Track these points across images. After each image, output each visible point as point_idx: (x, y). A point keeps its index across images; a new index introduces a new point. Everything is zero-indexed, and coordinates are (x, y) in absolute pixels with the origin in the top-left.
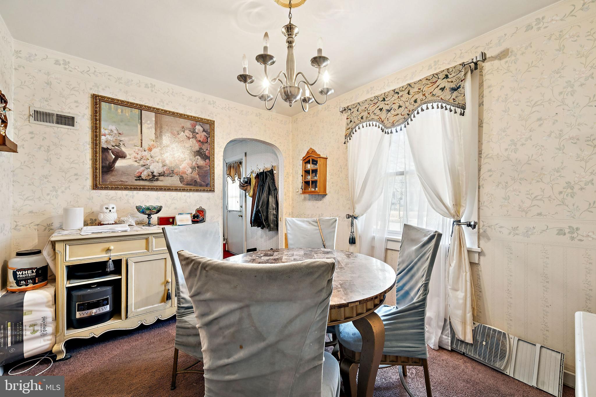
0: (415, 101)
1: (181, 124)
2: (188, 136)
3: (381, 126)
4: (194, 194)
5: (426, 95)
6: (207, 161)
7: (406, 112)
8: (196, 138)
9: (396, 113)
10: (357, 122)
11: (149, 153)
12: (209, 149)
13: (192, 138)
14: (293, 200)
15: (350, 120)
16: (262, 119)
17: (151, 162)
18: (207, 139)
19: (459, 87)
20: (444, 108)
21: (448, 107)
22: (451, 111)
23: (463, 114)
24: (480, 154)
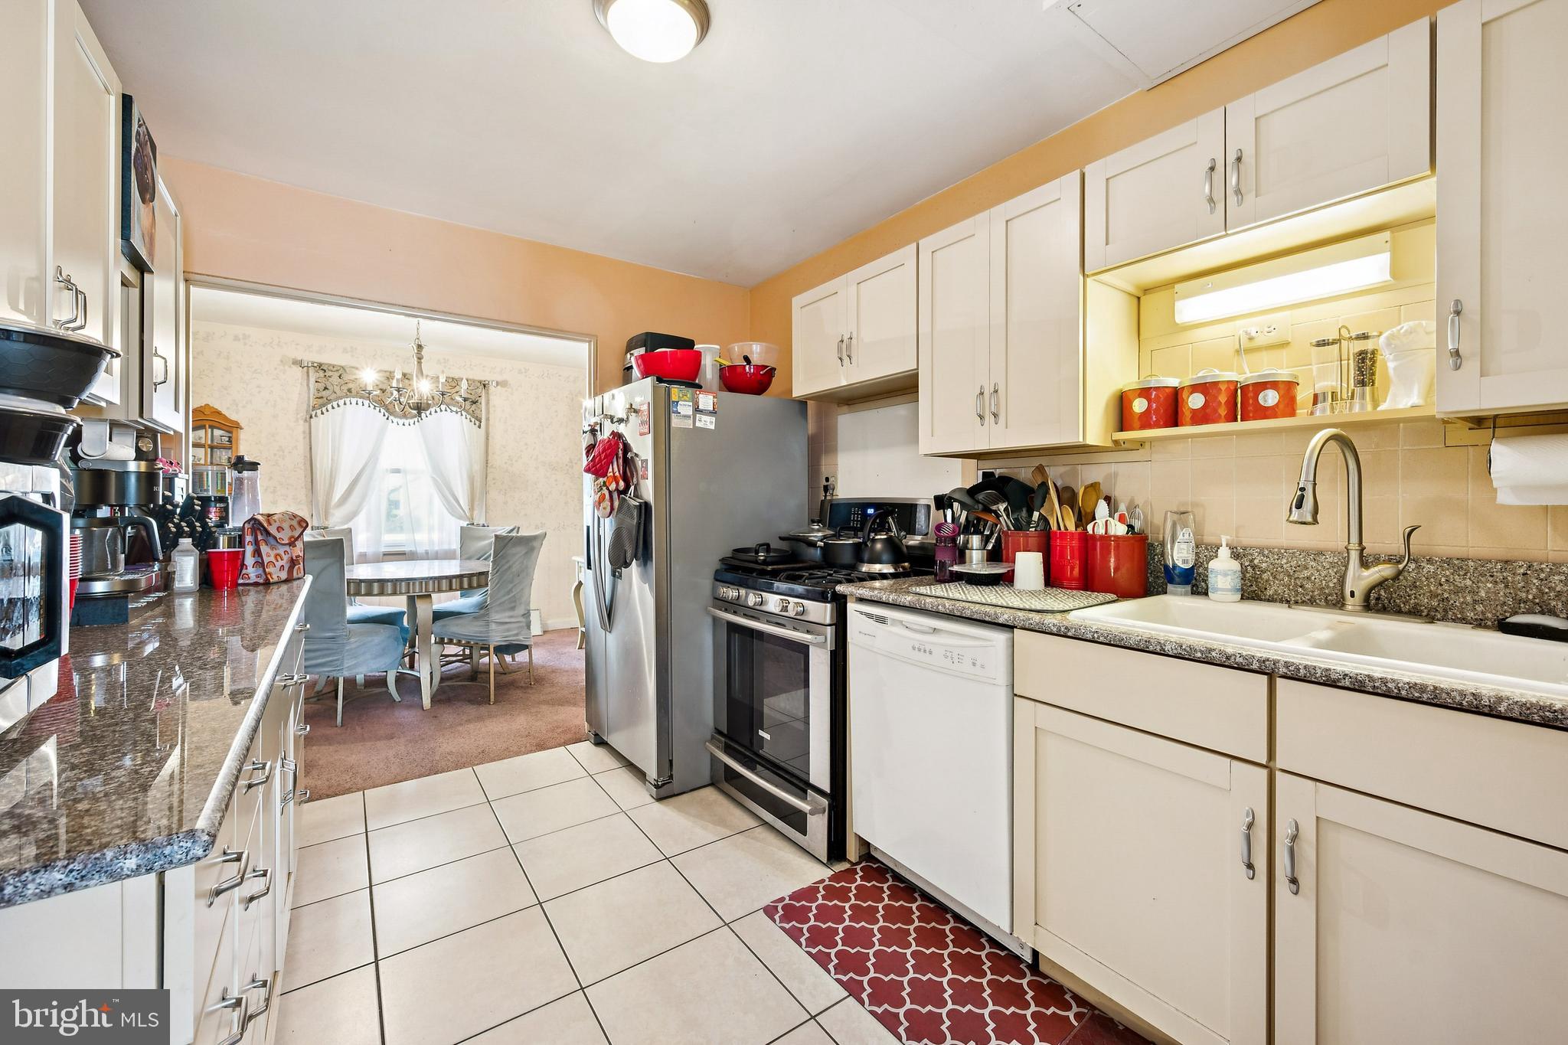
3: (383, 411)
15: (324, 385)
19: (477, 402)
20: (464, 416)
21: (468, 417)
22: (471, 421)
23: (479, 427)
24: (487, 463)
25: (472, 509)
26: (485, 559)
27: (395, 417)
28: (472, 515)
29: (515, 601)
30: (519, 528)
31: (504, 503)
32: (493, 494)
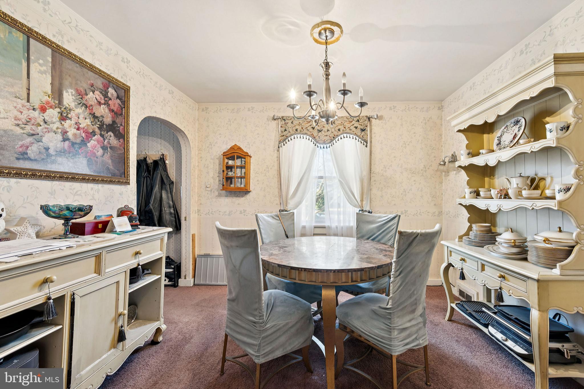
0: (339, 130)
1: (89, 80)
2: (99, 100)
3: (313, 140)
4: (103, 186)
5: (346, 128)
6: (121, 140)
7: (332, 135)
8: (108, 105)
9: (326, 134)
10: (292, 132)
11: (42, 114)
12: (123, 125)
13: (104, 104)
14: (199, 196)
15: (285, 129)
16: (174, 99)
17: (45, 130)
18: (122, 109)
19: (365, 130)
20: (357, 140)
21: (360, 140)
22: (361, 143)
23: (366, 146)
24: (371, 171)
25: (362, 201)
26: (373, 240)
27: (320, 144)
28: (362, 204)
29: (416, 304)
30: (400, 216)
31: (381, 197)
32: (374, 191)
